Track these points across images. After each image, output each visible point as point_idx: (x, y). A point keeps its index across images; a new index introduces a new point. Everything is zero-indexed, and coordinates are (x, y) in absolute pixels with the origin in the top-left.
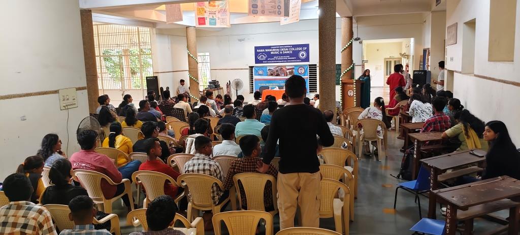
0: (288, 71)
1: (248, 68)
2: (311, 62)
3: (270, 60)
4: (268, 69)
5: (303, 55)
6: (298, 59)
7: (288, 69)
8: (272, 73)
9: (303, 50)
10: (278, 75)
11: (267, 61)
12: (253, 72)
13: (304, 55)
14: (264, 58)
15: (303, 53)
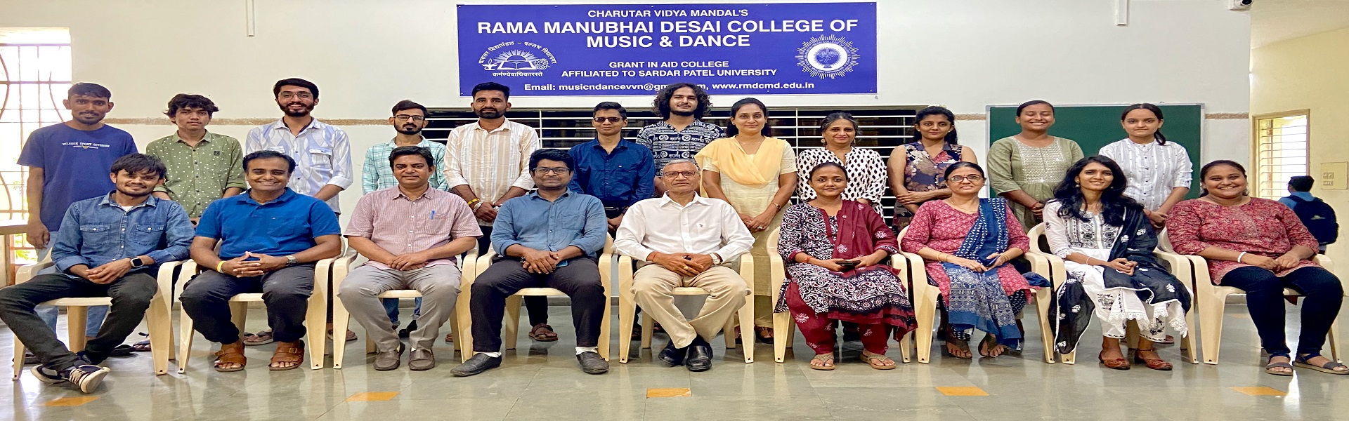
3: (575, 80)
5: (828, 59)
6: (792, 77)
11: (553, 82)
13: (834, 59)
14: (536, 66)
15: (830, 50)
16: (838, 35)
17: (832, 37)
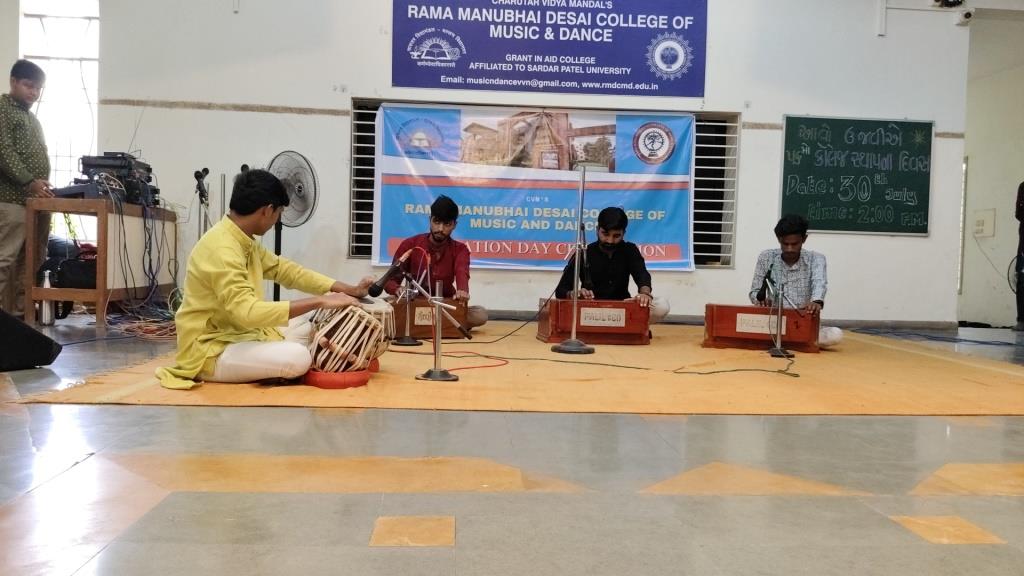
0: (579, 143)
1: (348, 106)
2: (714, 100)
3: (480, 73)
4: (466, 120)
5: (669, 58)
6: (642, 77)
7: (583, 132)
8: (489, 147)
9: (671, 29)
10: (520, 160)
11: (462, 74)
12: (379, 135)
13: (674, 59)
14: (450, 56)
15: (672, 49)
16: (679, 32)
17: (674, 35)
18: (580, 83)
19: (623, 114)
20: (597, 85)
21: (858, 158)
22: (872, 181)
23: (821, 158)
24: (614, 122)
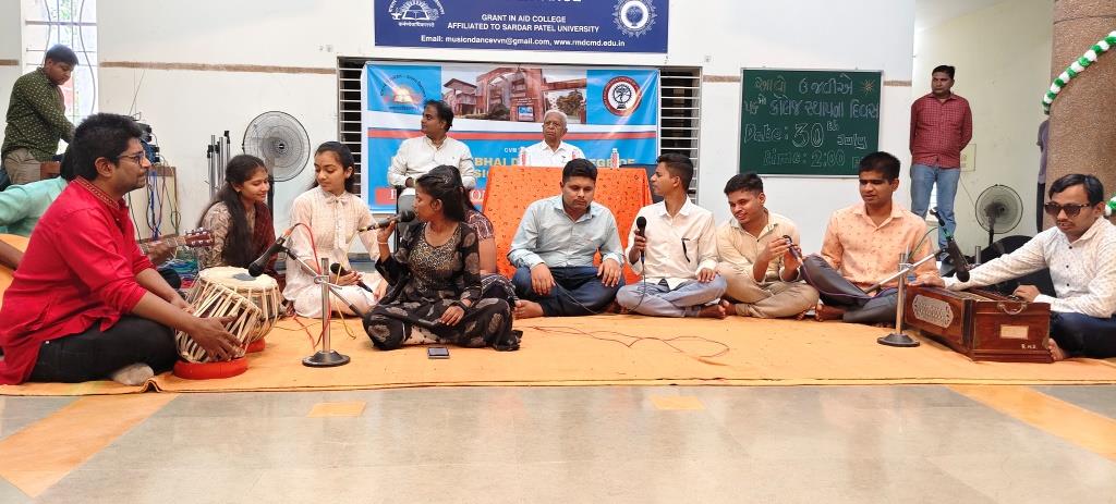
0: (553, 96)
1: (334, 64)
2: (676, 56)
3: (457, 33)
4: (446, 76)
5: (634, 17)
7: (555, 86)
8: (468, 101)
10: (498, 114)
12: (364, 91)
13: (639, 17)
14: (429, 17)
15: (637, 8)
18: (552, 41)
19: (594, 70)
20: (568, 43)
21: (811, 107)
22: (825, 127)
23: (776, 108)
24: (584, 77)
